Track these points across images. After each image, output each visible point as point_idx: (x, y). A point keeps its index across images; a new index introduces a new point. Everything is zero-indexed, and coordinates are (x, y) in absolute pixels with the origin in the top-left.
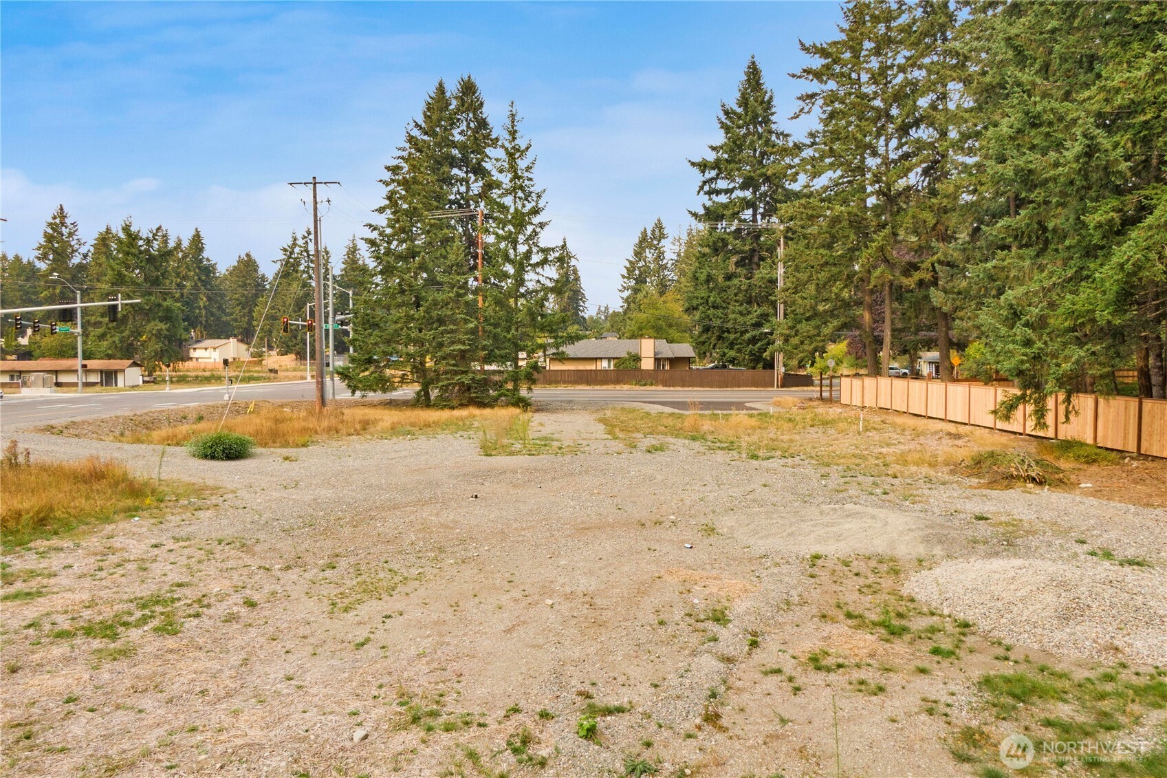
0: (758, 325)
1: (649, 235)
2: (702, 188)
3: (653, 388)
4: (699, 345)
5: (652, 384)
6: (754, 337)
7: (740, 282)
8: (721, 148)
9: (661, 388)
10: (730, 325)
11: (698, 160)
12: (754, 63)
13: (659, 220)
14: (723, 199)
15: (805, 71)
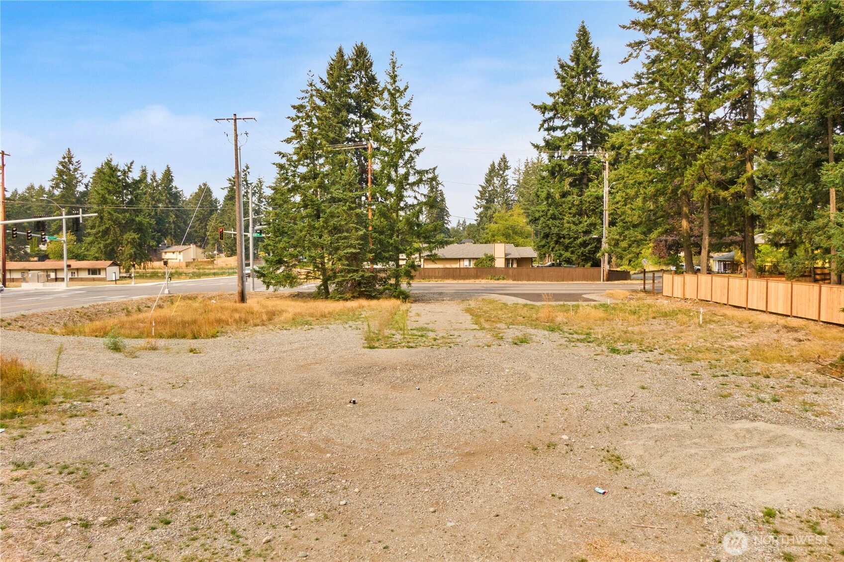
0: (587, 232)
1: (497, 167)
2: (542, 125)
3: (505, 282)
4: (539, 248)
5: (504, 279)
6: (585, 242)
7: (574, 198)
8: (558, 94)
9: (511, 282)
10: (565, 232)
11: (539, 104)
12: (583, 27)
13: (504, 156)
14: (559, 134)
15: (633, 23)
